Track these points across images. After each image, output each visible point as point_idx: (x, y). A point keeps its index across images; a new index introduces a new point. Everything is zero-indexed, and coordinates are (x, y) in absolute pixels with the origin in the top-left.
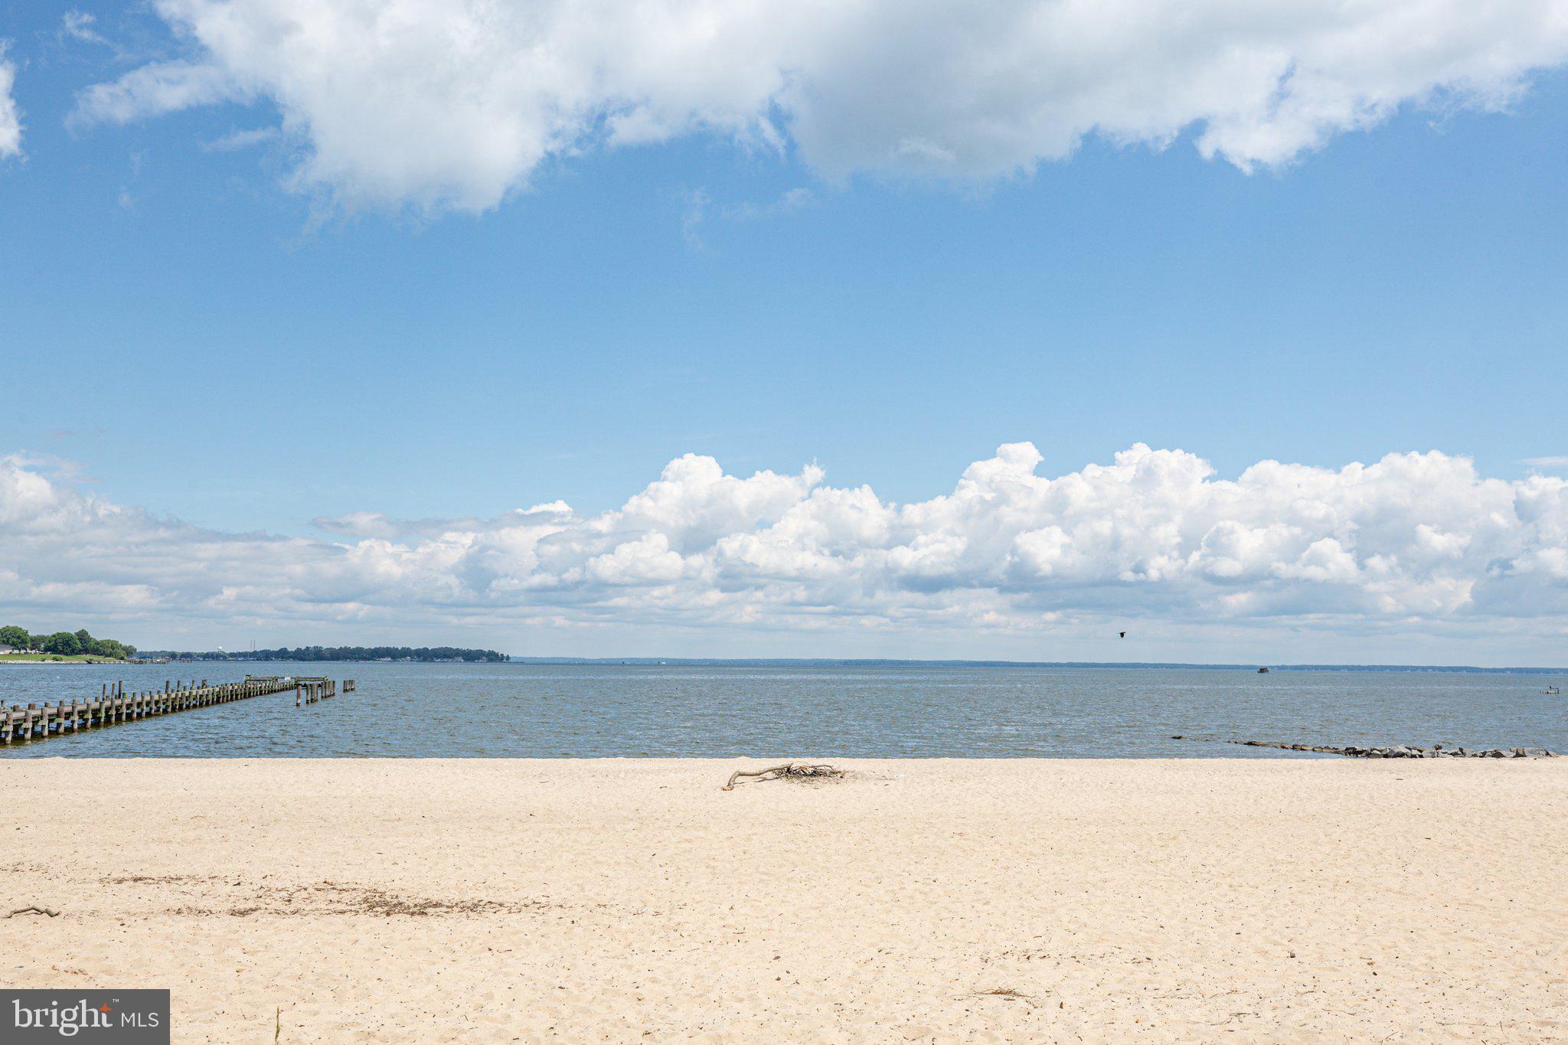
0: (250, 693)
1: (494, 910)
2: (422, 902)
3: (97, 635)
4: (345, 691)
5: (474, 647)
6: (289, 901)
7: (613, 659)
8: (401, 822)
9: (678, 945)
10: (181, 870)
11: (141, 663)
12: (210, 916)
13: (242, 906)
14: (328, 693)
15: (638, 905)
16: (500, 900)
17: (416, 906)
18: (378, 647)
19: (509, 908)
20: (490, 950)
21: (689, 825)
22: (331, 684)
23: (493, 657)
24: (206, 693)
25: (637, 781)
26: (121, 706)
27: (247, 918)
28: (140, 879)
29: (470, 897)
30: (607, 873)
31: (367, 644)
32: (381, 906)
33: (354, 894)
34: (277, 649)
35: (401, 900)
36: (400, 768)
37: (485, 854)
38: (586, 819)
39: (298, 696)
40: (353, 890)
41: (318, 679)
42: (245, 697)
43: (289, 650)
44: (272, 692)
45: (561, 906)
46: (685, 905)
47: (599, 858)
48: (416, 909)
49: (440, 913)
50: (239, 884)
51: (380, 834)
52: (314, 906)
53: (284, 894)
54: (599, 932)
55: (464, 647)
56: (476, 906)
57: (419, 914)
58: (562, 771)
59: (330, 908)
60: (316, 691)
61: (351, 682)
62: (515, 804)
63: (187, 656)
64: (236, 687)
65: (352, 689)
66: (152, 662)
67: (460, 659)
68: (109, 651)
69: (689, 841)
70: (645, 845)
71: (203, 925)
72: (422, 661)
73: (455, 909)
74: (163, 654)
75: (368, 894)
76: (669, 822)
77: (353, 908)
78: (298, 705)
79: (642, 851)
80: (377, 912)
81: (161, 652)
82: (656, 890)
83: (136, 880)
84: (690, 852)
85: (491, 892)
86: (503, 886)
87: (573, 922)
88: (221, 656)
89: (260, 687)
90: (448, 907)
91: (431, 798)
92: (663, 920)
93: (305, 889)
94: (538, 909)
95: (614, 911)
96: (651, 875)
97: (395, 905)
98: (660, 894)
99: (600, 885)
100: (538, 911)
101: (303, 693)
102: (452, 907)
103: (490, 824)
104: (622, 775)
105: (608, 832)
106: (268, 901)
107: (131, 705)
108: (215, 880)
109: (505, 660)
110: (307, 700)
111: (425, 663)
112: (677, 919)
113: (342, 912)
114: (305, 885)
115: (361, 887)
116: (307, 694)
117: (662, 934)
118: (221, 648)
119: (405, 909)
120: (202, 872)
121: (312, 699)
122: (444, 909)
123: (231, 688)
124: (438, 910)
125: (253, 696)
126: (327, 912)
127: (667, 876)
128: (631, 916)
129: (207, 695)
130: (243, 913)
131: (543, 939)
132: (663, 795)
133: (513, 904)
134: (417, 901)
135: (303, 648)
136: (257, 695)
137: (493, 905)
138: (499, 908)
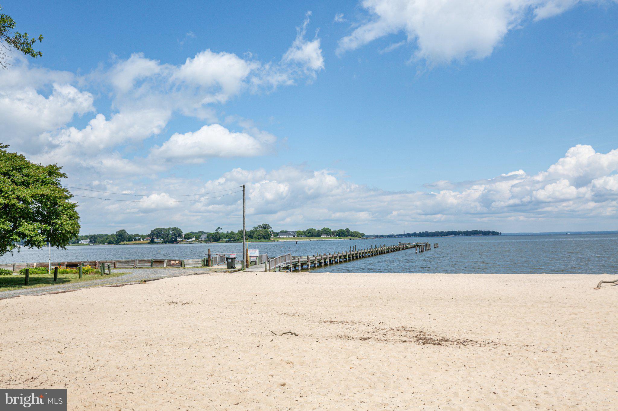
0: (400, 249)
1: (473, 345)
2: (441, 338)
3: (352, 230)
4: (435, 247)
5: (486, 230)
6: (385, 335)
7: (546, 233)
8: (442, 301)
9: (564, 371)
10: (349, 319)
11: (366, 239)
12: (353, 340)
13: (366, 336)
14: (428, 248)
15: (545, 346)
16: (476, 340)
17: (438, 340)
18: (449, 231)
19: (480, 344)
20: (465, 366)
21: (576, 306)
22: (429, 245)
23: (494, 233)
24: (384, 249)
25: (551, 284)
26: (354, 254)
27: (366, 341)
28: (333, 322)
29: (463, 337)
30: (530, 328)
31: (445, 230)
32: (422, 339)
33: (412, 333)
34: (412, 233)
35: (431, 337)
36: (447, 277)
37: (474, 317)
38: (525, 301)
39: (416, 250)
40: (413, 331)
41: (425, 243)
42: (398, 250)
43: (417, 233)
44: (408, 248)
45: (505, 344)
46: (570, 348)
47: (528, 321)
48: (437, 342)
49: (447, 345)
50: (368, 326)
51: (432, 306)
52: (395, 338)
53: (384, 331)
54: (522, 360)
55: (482, 230)
56: (465, 342)
57: (438, 344)
58: (516, 280)
59: (400, 339)
60: (423, 248)
61: (437, 244)
62: (493, 294)
63: (382, 236)
64: (394, 247)
65: (437, 247)
66: (370, 239)
67: (481, 234)
68: (356, 235)
69: (575, 314)
70: (552, 315)
71: (347, 344)
72: (466, 236)
73: (455, 343)
74: (374, 236)
75: (418, 333)
76: (566, 304)
77: (410, 340)
78: (416, 253)
79: (550, 318)
80: (420, 342)
81: (373, 235)
82: (555, 339)
83: (331, 322)
84: (575, 319)
85: (473, 335)
86: (479, 332)
87: (509, 354)
88: (394, 236)
89: (403, 247)
90: (452, 342)
91: (457, 290)
92: (557, 356)
93: (393, 330)
94: (494, 345)
95: (532, 349)
96: (554, 330)
97: (428, 340)
98: (557, 341)
99: (526, 335)
100: (493, 346)
101: (418, 248)
102: (453, 342)
103: (480, 302)
104: (544, 282)
105: (535, 308)
106: (377, 334)
107: (357, 254)
108: (360, 323)
109: (499, 235)
110: (420, 251)
111: (468, 236)
112: (565, 355)
113: (405, 341)
114: (393, 328)
115: (416, 330)
116: (420, 249)
117: (556, 364)
118: (393, 233)
119: (433, 341)
120: (357, 320)
121: (421, 251)
122: (450, 343)
123: (392, 247)
124: (447, 343)
125: (401, 250)
126: (398, 341)
127: (562, 332)
128: (540, 353)
129: (384, 250)
130: (365, 339)
131: (493, 362)
132: (563, 291)
133: (482, 342)
134: (439, 338)
135: (422, 232)
136: (402, 250)
137: (473, 342)
138: (475, 343)
